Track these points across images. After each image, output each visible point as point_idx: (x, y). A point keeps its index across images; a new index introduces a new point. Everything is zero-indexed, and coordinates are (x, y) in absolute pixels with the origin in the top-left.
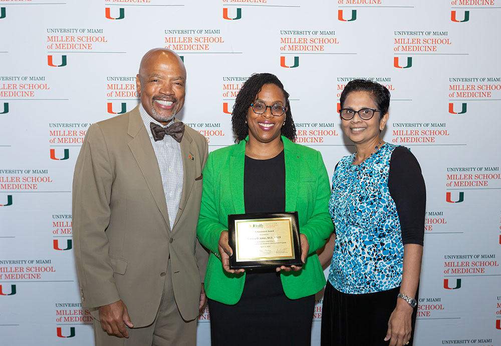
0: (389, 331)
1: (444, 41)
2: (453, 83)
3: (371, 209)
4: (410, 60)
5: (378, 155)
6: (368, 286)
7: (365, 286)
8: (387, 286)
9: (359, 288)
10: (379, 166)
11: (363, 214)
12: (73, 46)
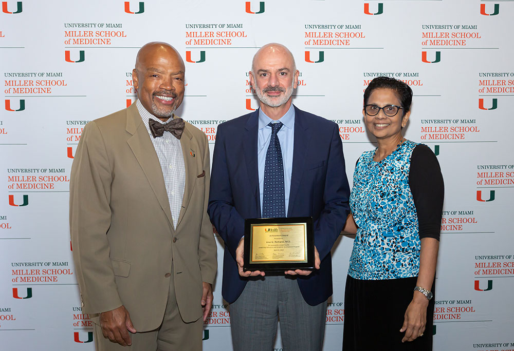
0: (405, 323)
1: (474, 35)
2: (483, 78)
3: (392, 205)
4: (438, 54)
5: (399, 152)
6: (387, 272)
7: (384, 272)
8: (405, 274)
9: (378, 274)
10: (400, 163)
11: (384, 210)
12: (91, 42)
